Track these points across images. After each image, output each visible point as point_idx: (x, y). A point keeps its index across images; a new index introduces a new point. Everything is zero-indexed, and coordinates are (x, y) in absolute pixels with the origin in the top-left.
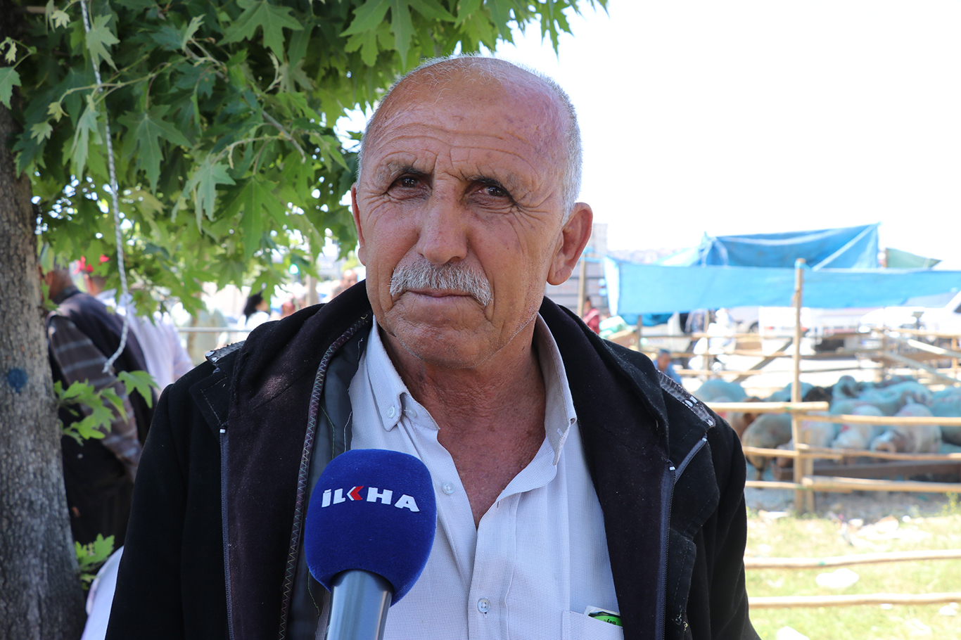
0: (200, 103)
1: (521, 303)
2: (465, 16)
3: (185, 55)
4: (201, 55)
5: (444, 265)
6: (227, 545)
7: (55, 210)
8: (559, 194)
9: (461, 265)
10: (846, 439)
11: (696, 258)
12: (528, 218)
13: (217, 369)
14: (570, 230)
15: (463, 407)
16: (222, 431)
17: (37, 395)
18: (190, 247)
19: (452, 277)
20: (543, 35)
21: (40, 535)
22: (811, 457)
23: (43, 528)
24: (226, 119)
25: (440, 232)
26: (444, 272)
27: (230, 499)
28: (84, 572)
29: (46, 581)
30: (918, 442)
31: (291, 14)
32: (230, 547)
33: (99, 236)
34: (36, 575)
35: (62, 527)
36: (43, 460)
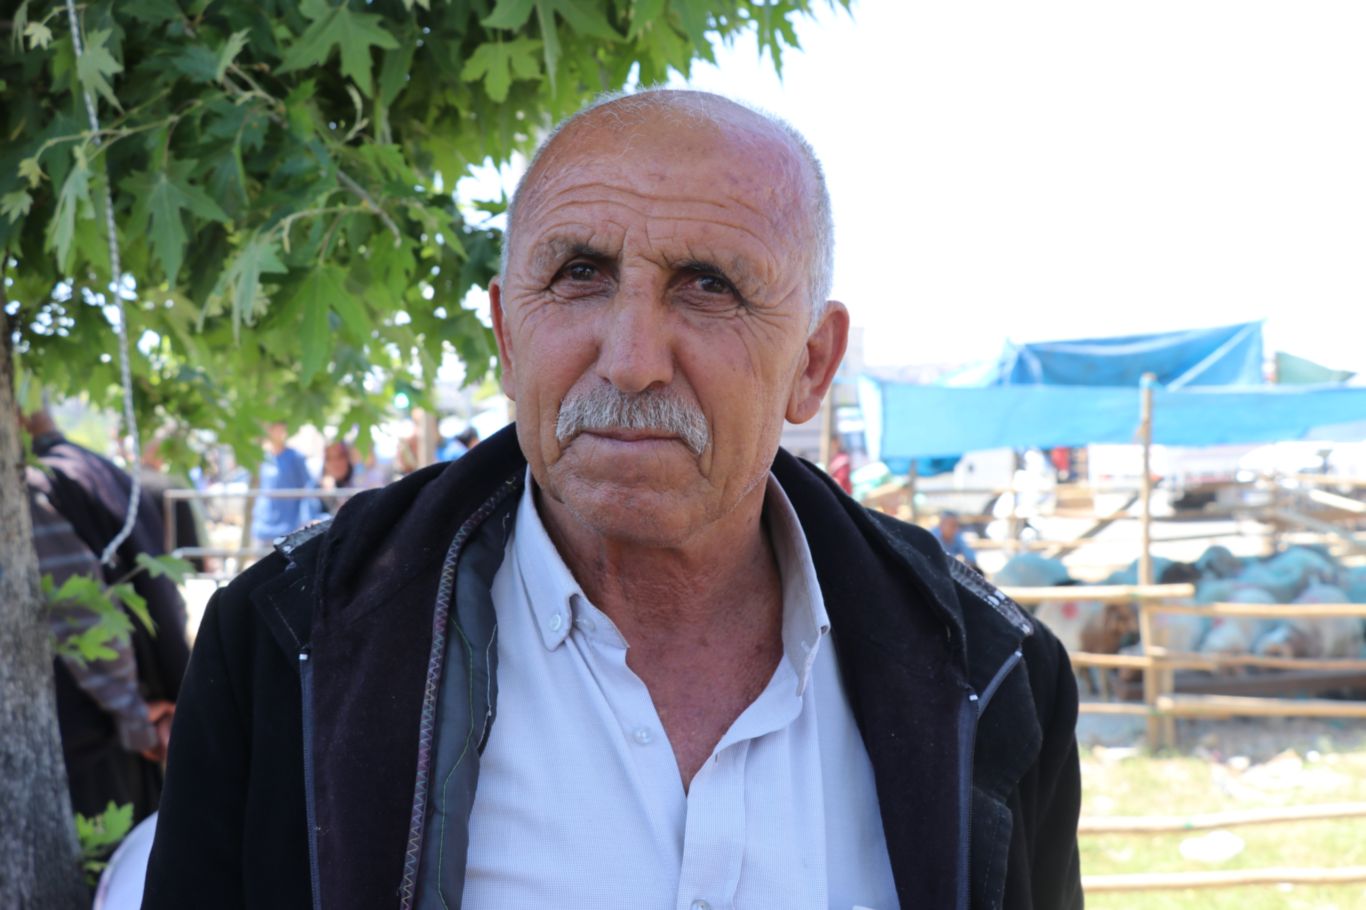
0: (246, 159)
1: (752, 449)
2: (643, 23)
3: (222, 88)
4: (245, 87)
5: (640, 394)
6: (314, 829)
7: (41, 323)
8: (804, 290)
9: (666, 391)
10: (1219, 639)
11: (994, 375)
12: (763, 324)
13: (292, 563)
14: (818, 342)
15: (663, 607)
16: (303, 657)
17: (16, 596)
18: (245, 374)
19: (652, 411)
20: (761, 51)
21: (23, 805)
22: (1169, 668)
23: (27, 794)
24: (283, 183)
25: (635, 345)
26: (641, 404)
27: (318, 759)
28: (88, 859)
29: (31, 874)
30: (1329, 640)
31: (382, 25)
32: (318, 832)
33: (106, 358)
34: (16, 864)
35: (56, 792)
36: (26, 692)
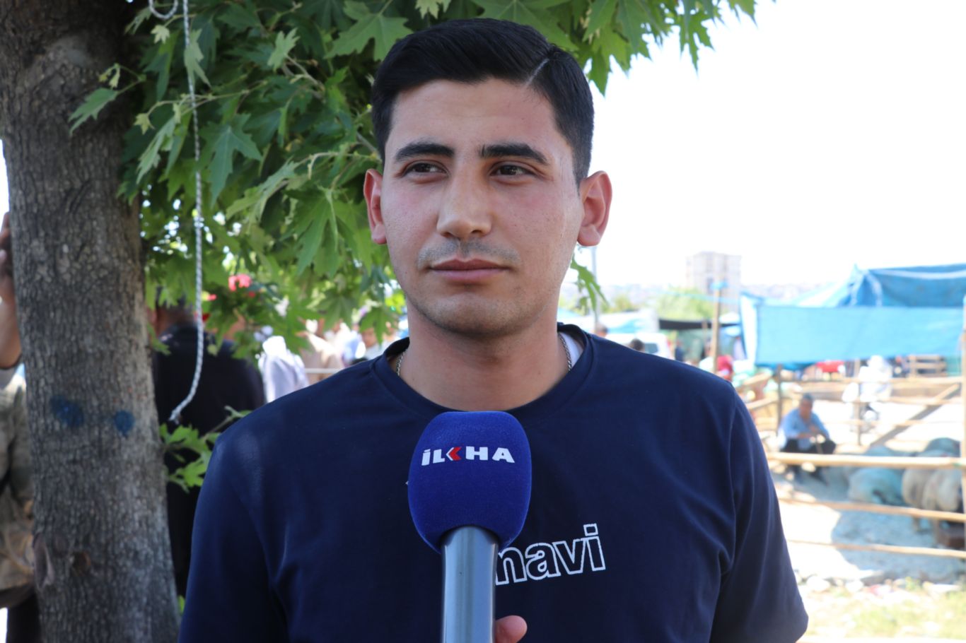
3: (282, 73)
4: (298, 73)
11: (844, 295)
17: (144, 439)
20: (682, 49)
21: (144, 588)
23: (147, 580)
29: (149, 637)
31: (406, 25)
34: (140, 629)
35: (167, 579)
36: (148, 507)
